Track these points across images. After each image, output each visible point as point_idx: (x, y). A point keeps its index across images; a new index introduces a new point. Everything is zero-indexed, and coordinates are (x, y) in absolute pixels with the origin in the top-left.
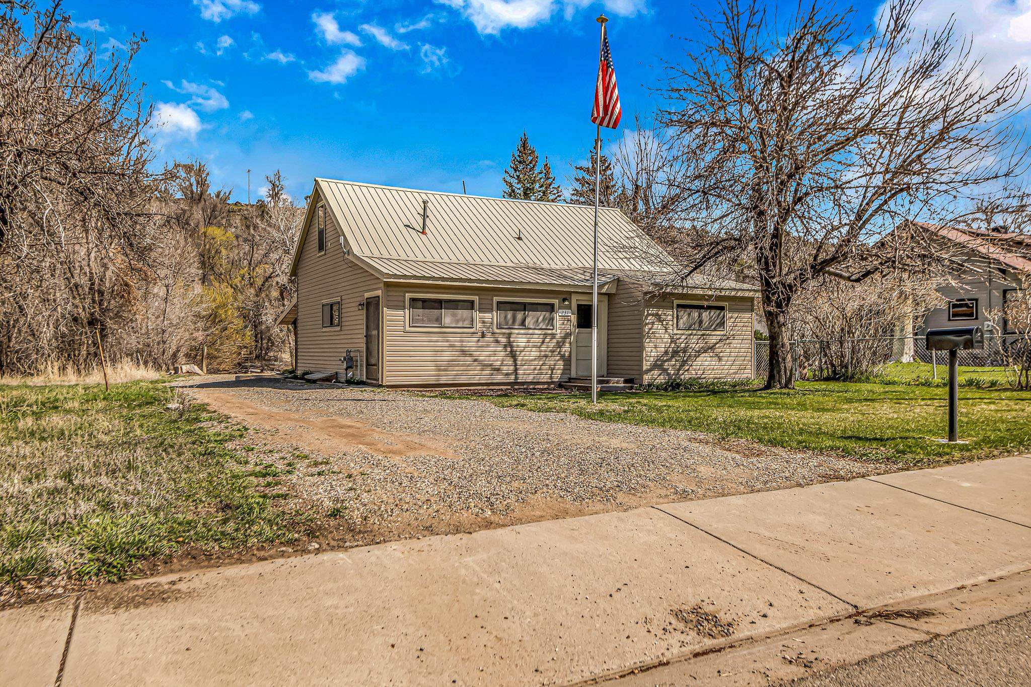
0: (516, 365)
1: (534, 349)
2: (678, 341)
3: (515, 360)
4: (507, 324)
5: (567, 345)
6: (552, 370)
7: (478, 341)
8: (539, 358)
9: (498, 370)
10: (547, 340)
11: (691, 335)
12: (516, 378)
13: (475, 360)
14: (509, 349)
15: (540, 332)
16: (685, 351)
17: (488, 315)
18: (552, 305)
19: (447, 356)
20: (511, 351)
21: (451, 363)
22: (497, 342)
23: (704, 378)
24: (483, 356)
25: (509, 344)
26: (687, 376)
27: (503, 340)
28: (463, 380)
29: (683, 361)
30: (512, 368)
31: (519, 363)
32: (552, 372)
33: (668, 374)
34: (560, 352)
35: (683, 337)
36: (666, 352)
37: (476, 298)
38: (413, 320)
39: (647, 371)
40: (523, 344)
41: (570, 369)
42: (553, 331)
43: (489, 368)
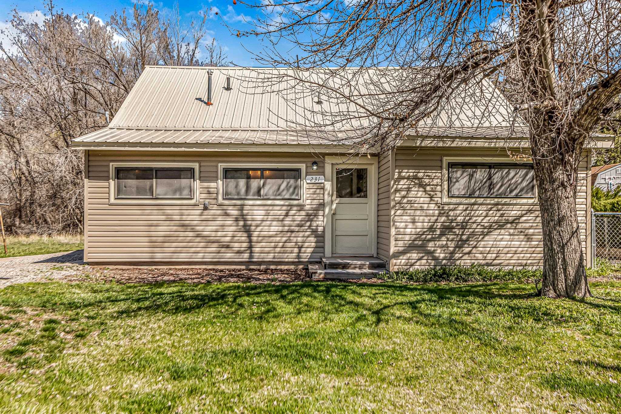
0: (250, 242)
1: (274, 223)
2: (451, 213)
3: (250, 236)
4: (238, 194)
5: (321, 218)
6: (300, 248)
7: (201, 215)
8: (282, 233)
9: (227, 247)
10: (292, 212)
11: (474, 204)
12: (251, 257)
13: (198, 236)
14: (241, 223)
15: (282, 203)
16: (463, 226)
17: (213, 185)
18: (298, 170)
19: (163, 230)
20: (245, 226)
21: (168, 239)
22: (227, 215)
23: (499, 264)
24: (208, 230)
25: (242, 217)
26: (465, 262)
27: (234, 212)
28: (183, 257)
29: (461, 240)
30: (245, 245)
31: (254, 239)
32: (300, 250)
33: (435, 259)
34: (310, 226)
35: (461, 208)
36: (431, 229)
37: (196, 166)
38: (119, 191)
39: (397, 255)
40: (260, 218)
41: (323, 247)
42: (301, 202)
43: (216, 245)
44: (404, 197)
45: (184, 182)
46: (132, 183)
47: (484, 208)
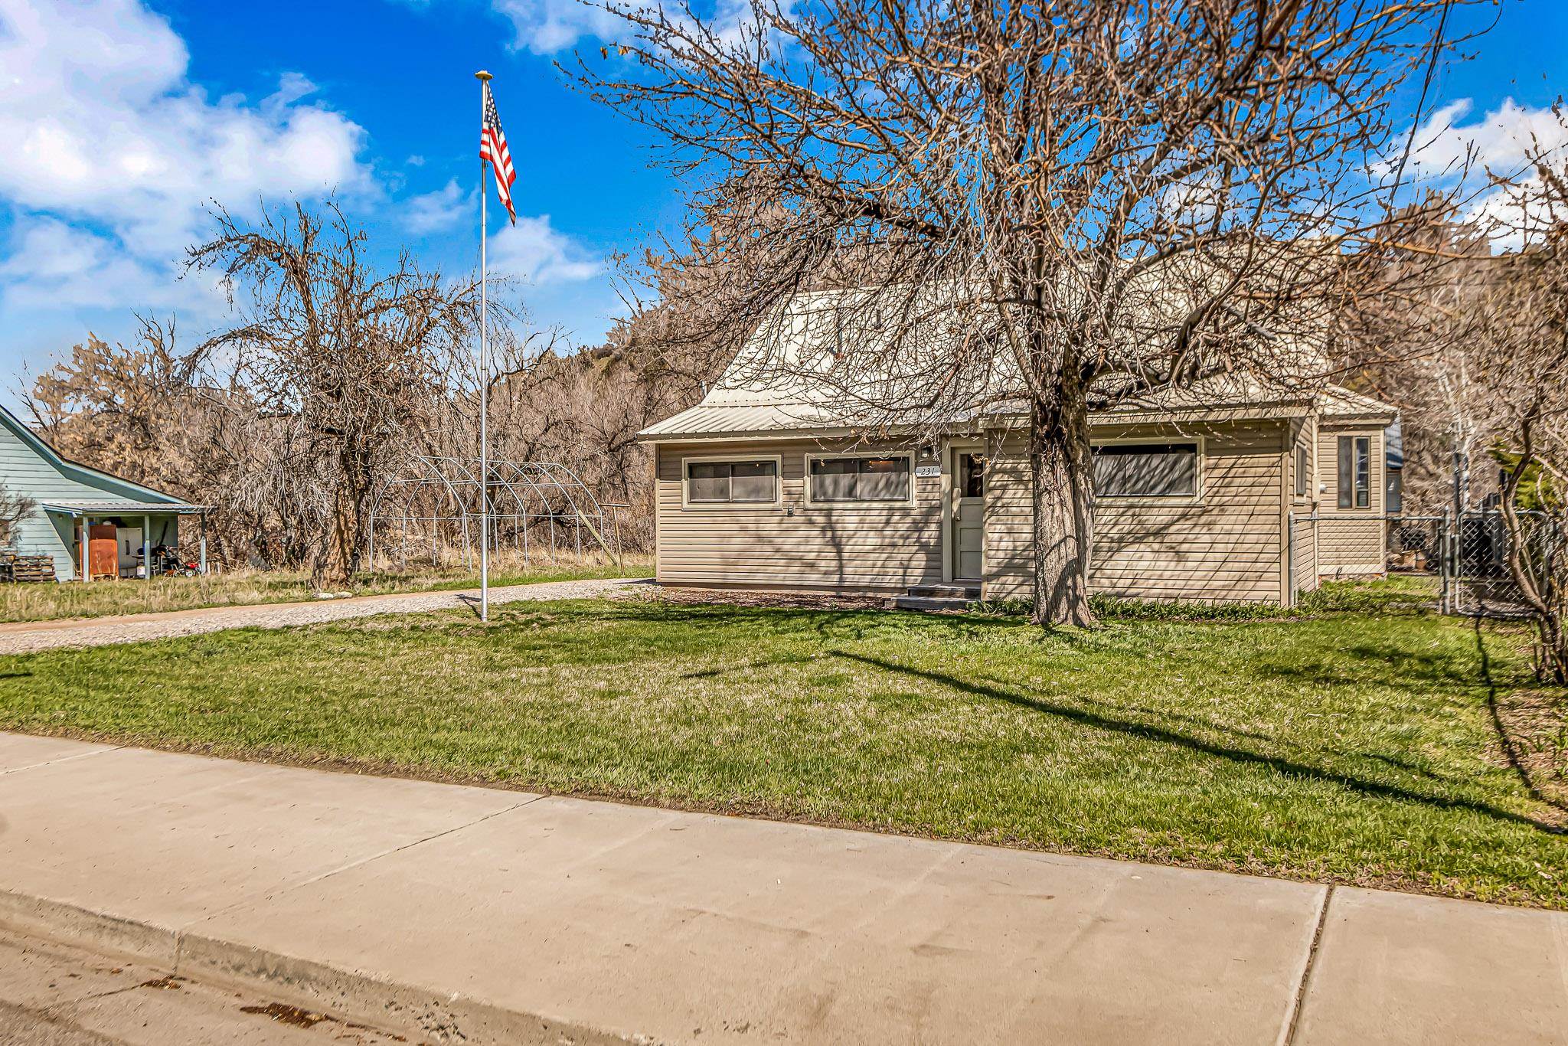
0: (840, 559)
1: (872, 534)
3: (840, 552)
4: (825, 494)
5: (933, 527)
6: (906, 569)
7: (780, 523)
8: (882, 547)
9: (812, 566)
10: (895, 518)
12: (841, 580)
13: (778, 551)
14: (829, 534)
15: (880, 505)
17: (795, 482)
18: (905, 460)
19: (737, 543)
20: (833, 538)
21: (742, 555)
22: (811, 522)
24: (789, 544)
25: (830, 526)
27: (820, 519)
28: (760, 578)
30: (834, 563)
31: (846, 555)
32: (905, 572)
34: (919, 538)
37: (778, 458)
38: (693, 494)
39: (989, 578)
40: (852, 526)
41: (940, 568)
42: (907, 504)
43: (798, 563)
44: (999, 498)
45: (765, 480)
46: (708, 483)
47: (1113, 511)
